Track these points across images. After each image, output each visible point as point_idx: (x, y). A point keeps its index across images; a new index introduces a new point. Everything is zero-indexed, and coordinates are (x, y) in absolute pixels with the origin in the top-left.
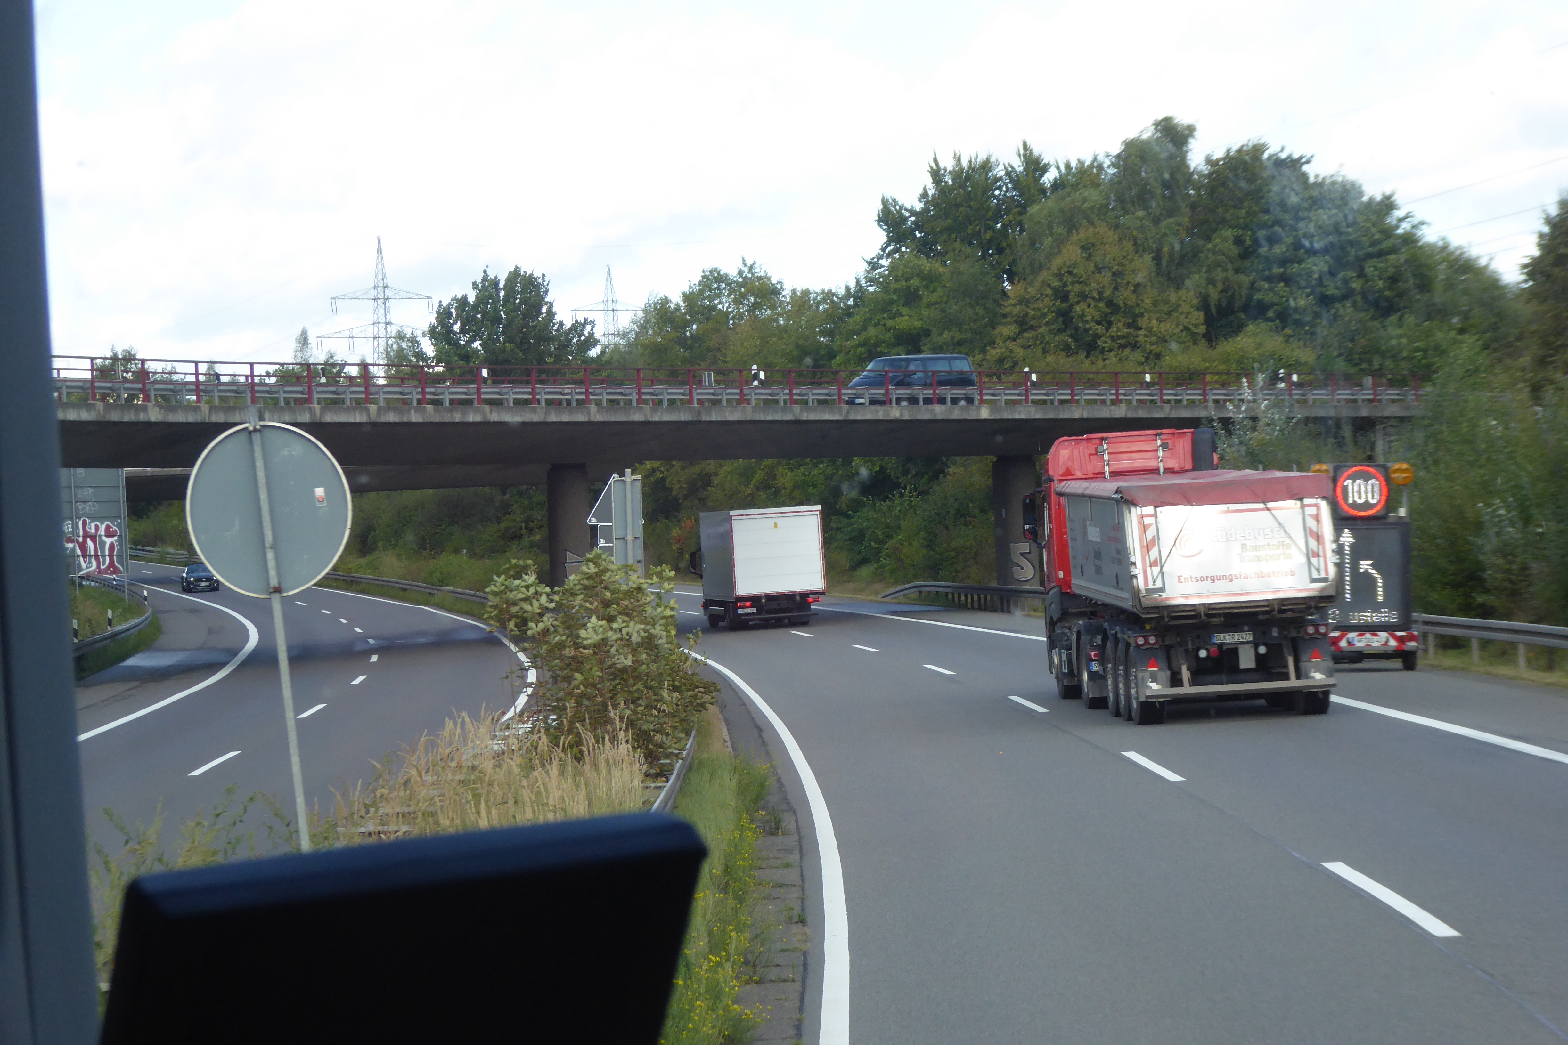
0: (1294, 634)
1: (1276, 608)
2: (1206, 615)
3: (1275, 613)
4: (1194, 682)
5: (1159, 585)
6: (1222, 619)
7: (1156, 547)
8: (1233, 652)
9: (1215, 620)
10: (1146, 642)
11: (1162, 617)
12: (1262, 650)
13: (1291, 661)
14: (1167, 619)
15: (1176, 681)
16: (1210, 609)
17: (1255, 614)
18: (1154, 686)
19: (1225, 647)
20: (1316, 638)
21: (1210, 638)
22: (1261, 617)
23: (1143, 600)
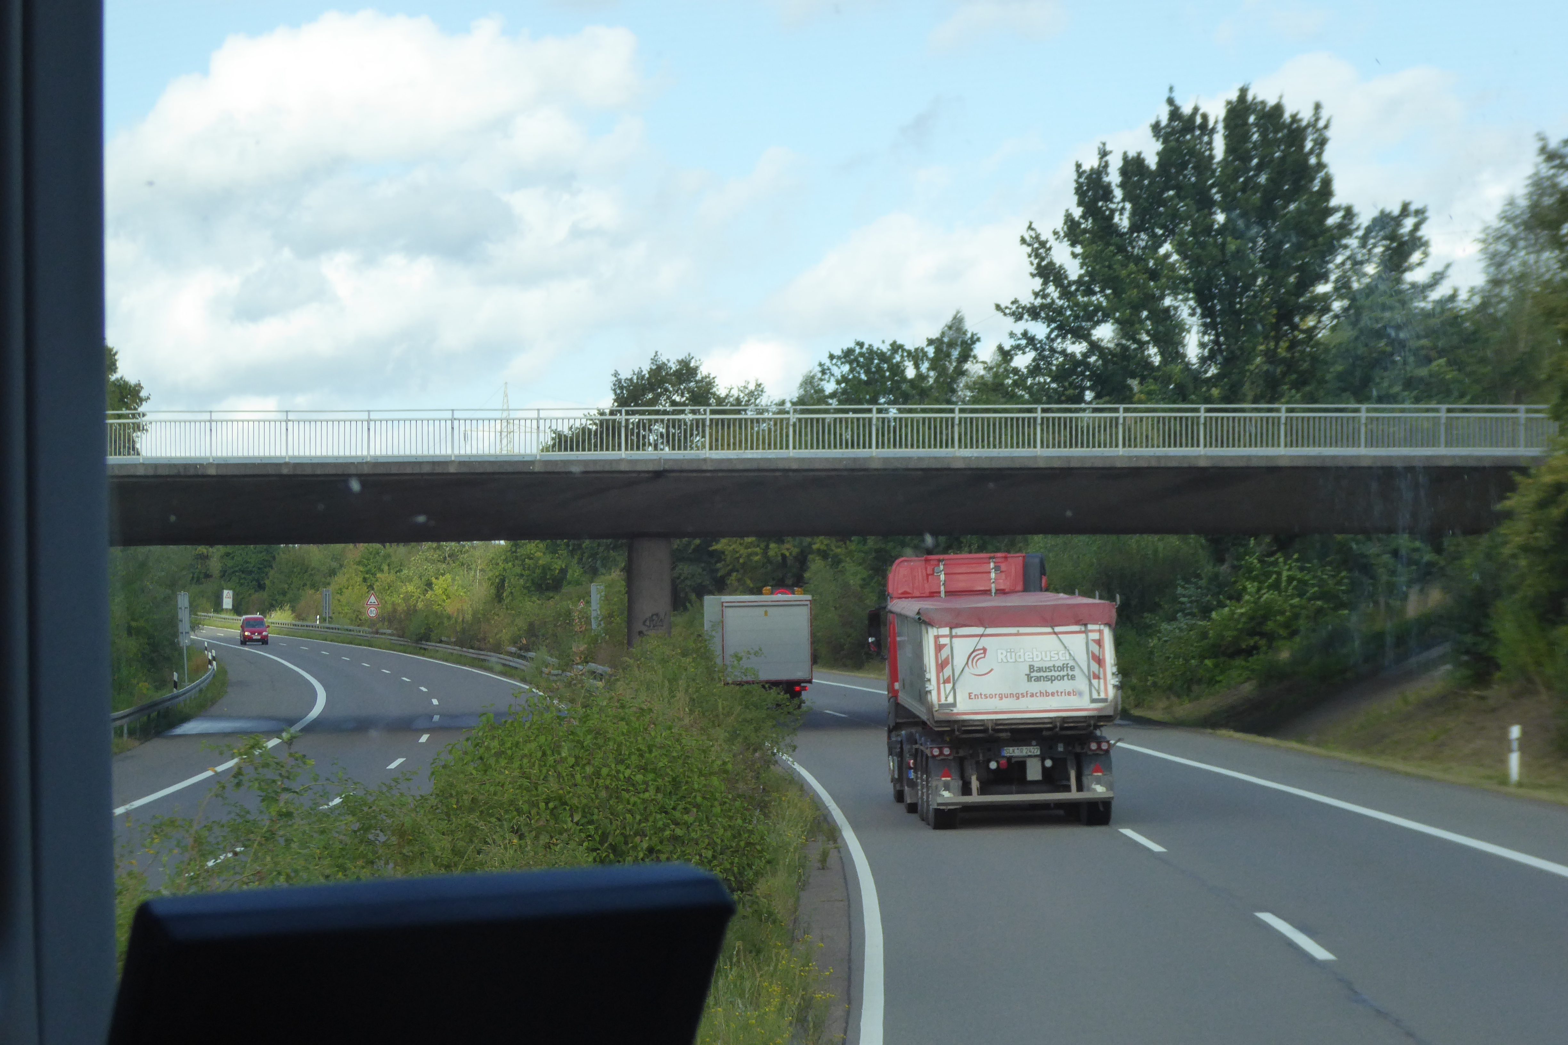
0: (1078, 750)
1: (1058, 724)
2: (994, 730)
3: (1058, 729)
4: (982, 791)
5: (950, 700)
6: (1009, 734)
7: (950, 665)
8: (1020, 766)
9: (1003, 735)
10: (941, 753)
11: (953, 731)
12: (1048, 763)
13: (1073, 775)
14: (957, 733)
15: (966, 790)
16: (997, 725)
17: (1041, 730)
18: (946, 794)
19: (1013, 760)
20: (1097, 754)
21: (1000, 751)
22: (1045, 733)
23: (935, 714)
